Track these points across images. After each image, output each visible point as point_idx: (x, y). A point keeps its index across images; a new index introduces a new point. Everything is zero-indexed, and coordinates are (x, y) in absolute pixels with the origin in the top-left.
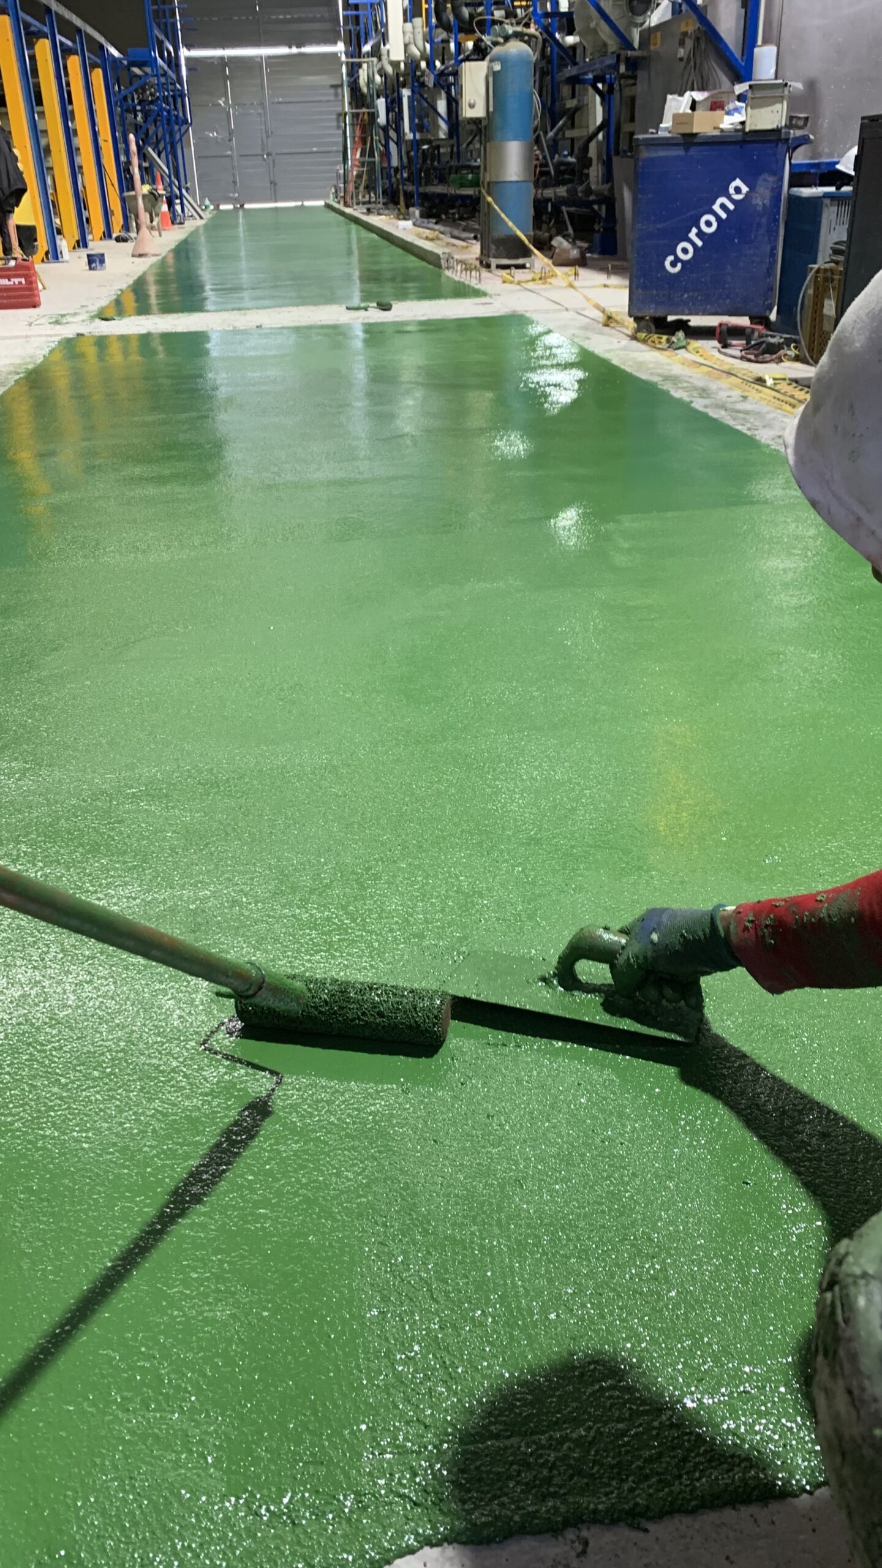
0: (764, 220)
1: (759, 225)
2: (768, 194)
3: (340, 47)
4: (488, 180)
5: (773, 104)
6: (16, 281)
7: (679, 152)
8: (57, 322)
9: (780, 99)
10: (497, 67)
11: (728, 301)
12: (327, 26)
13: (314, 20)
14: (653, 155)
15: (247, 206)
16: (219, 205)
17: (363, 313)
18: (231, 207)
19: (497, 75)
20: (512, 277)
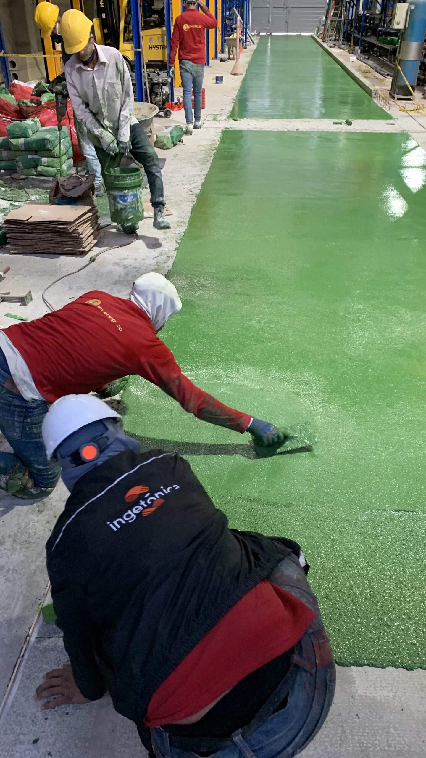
4: (400, 58)
8: (216, 120)
10: (413, 7)
15: (273, 34)
16: (259, 33)
17: (339, 126)
18: (265, 34)
19: (413, 9)
20: (405, 108)
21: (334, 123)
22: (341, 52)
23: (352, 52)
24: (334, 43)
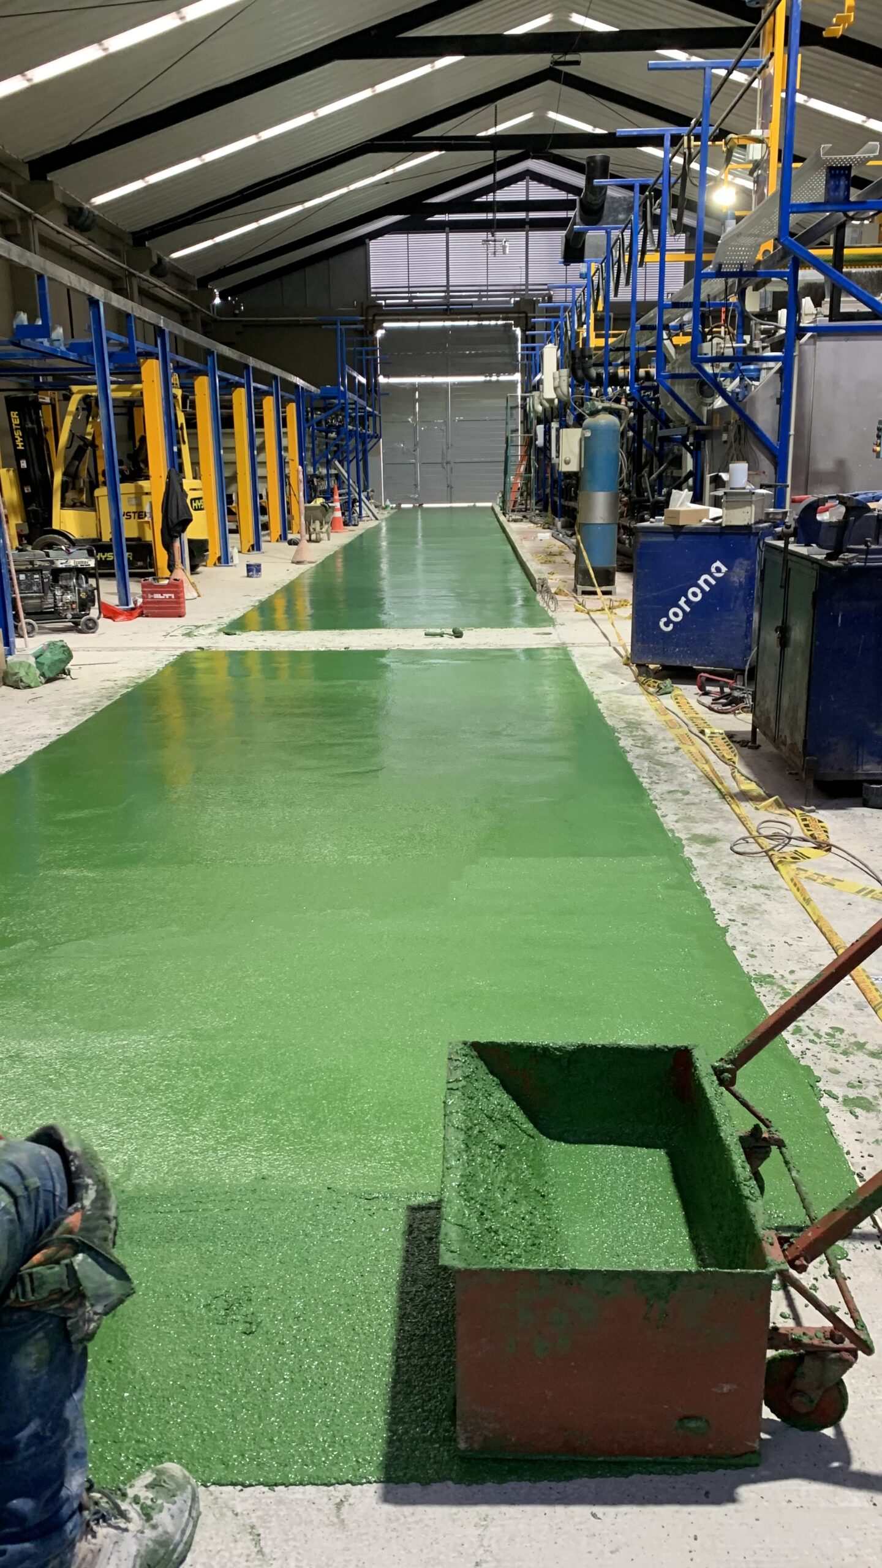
0: (741, 594)
1: (737, 598)
2: (743, 574)
3: (517, 377)
4: (579, 521)
5: (745, 506)
6: (167, 596)
7: (671, 539)
8: (189, 635)
9: (750, 503)
10: (588, 434)
11: (712, 656)
12: (507, 360)
13: (497, 355)
14: (649, 539)
15: (425, 506)
16: (400, 504)
17: (438, 639)
18: (411, 506)
19: (589, 438)
20: (584, 606)
21: (426, 635)
22: (529, 527)
23: (548, 526)
24: (524, 513)
